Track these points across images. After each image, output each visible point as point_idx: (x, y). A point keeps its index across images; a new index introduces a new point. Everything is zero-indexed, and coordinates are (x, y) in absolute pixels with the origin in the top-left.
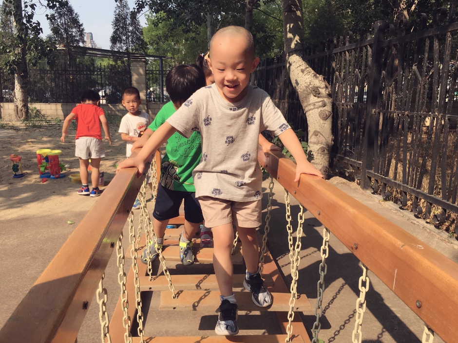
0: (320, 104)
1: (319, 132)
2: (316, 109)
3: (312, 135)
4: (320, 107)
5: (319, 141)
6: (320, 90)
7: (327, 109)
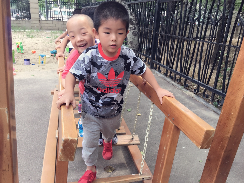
0: (133, 28)
1: (132, 42)
2: (131, 31)
3: (129, 43)
4: (133, 29)
5: (132, 46)
6: (133, 21)
7: (136, 31)
